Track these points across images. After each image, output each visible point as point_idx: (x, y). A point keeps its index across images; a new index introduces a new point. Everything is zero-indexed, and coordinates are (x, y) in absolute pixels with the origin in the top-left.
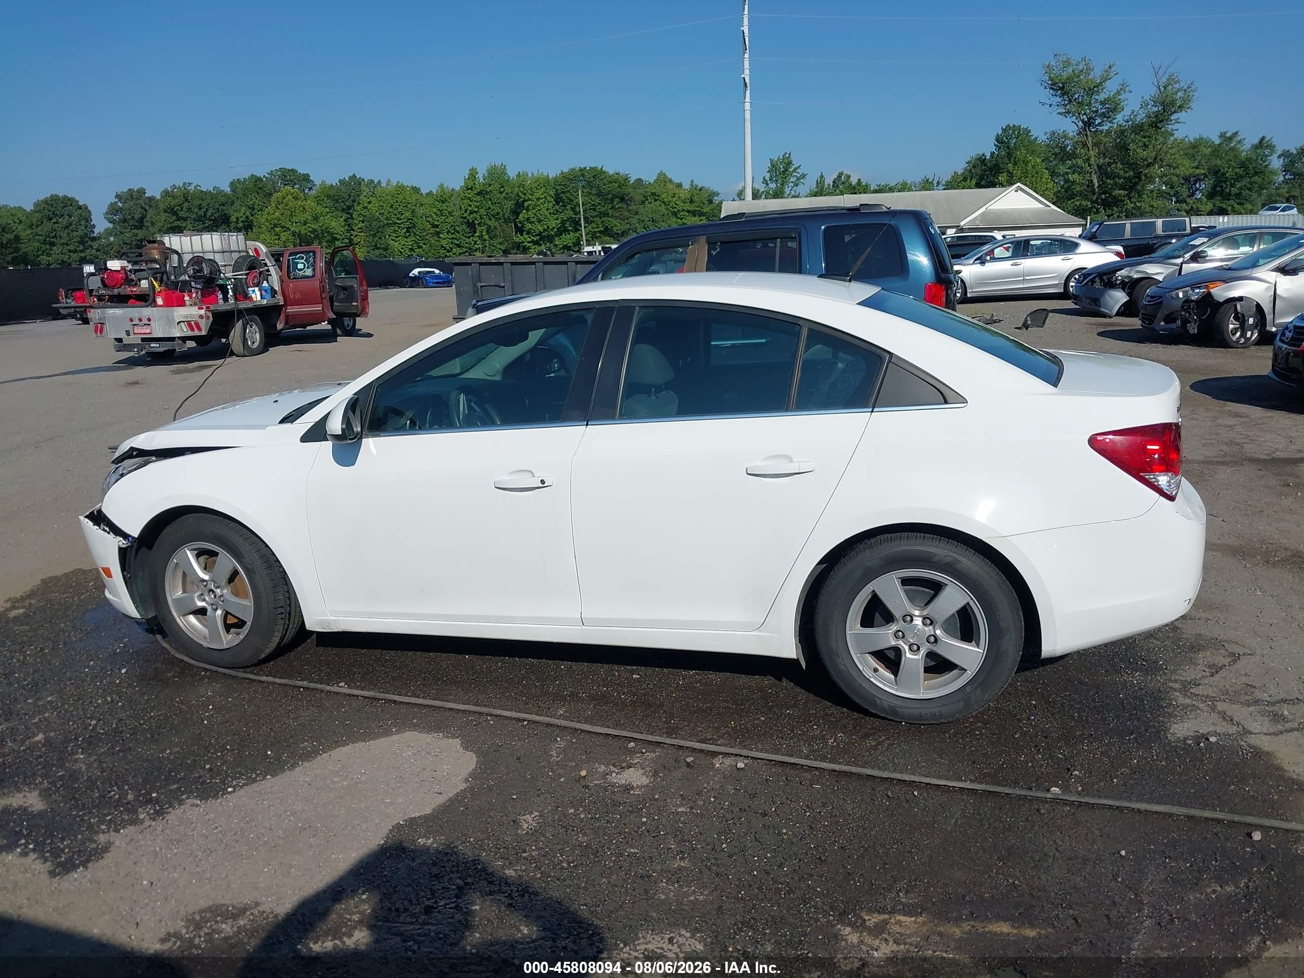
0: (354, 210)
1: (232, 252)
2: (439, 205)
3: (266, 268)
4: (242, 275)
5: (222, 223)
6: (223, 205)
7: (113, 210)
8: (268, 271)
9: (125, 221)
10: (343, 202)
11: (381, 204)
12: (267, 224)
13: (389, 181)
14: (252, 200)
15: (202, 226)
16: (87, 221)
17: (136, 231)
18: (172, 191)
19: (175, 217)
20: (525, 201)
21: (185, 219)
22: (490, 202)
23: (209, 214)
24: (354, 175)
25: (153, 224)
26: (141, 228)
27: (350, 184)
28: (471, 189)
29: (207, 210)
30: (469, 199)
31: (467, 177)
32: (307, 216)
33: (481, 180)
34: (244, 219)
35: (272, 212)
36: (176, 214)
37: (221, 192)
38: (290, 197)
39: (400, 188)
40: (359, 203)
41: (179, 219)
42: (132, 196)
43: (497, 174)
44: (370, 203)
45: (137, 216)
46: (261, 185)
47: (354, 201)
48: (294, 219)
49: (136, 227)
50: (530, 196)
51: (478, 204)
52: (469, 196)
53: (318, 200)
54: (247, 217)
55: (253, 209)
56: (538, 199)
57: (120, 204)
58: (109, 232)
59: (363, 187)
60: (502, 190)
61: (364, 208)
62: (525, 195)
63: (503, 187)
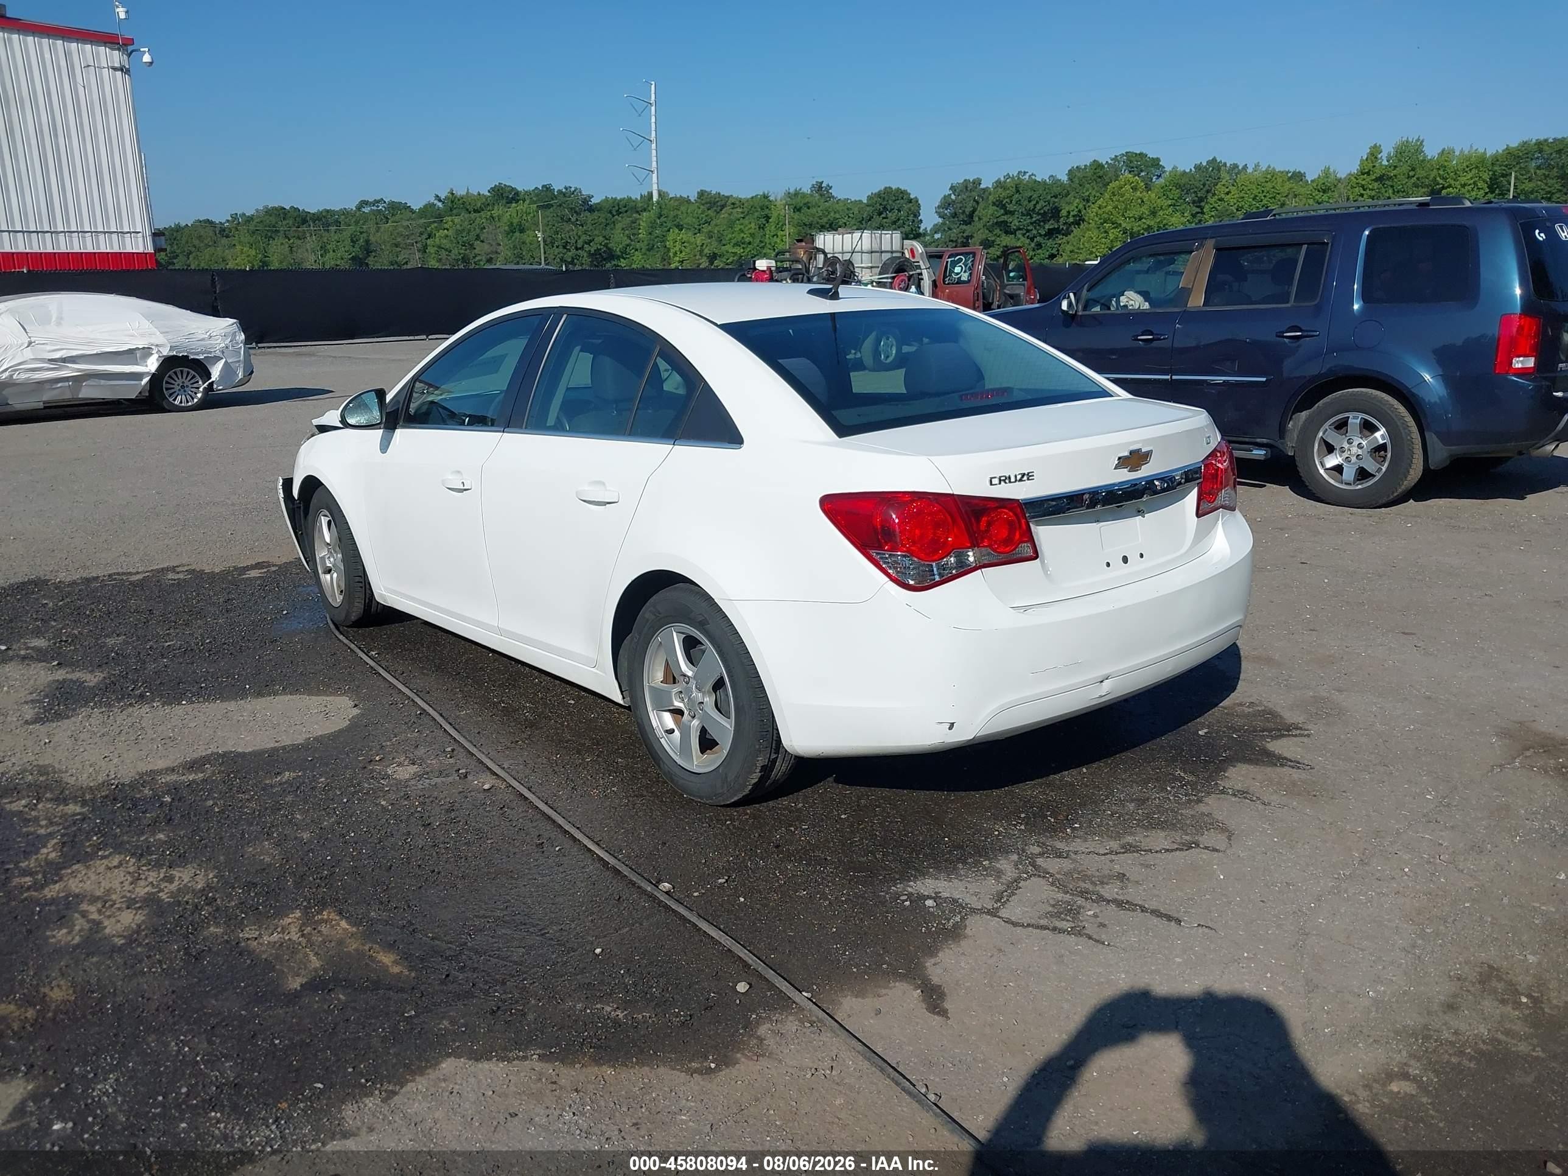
0: (1207, 203)
1: (882, 252)
2: (1319, 196)
3: (918, 271)
4: (887, 278)
5: (1051, 217)
6: (1055, 197)
7: (946, 203)
8: (921, 274)
9: (954, 215)
10: (1195, 192)
11: (1242, 195)
12: (1097, 219)
13: (1257, 165)
14: (1087, 190)
15: (1029, 221)
16: (915, 216)
17: (964, 227)
18: (1005, 182)
19: (1002, 211)
20: (1443, 188)
21: (1012, 213)
22: (1391, 191)
23: (1038, 207)
24: (1214, 159)
25: (980, 219)
26: (970, 223)
27: (1207, 169)
28: (1368, 173)
29: (1037, 202)
30: (1363, 186)
31: (1365, 158)
32: (1145, 210)
33: (1385, 163)
34: (1075, 213)
35: (1105, 204)
36: (1004, 207)
37: (1056, 182)
38: (1128, 187)
39: (1271, 175)
40: (1214, 194)
41: (1007, 212)
42: (966, 187)
43: (1410, 154)
44: (1228, 193)
45: (968, 210)
46: (1101, 173)
47: (1208, 192)
48: (1129, 214)
49: (966, 223)
50: (1452, 182)
51: (1373, 193)
52: (1363, 183)
53: (1165, 192)
54: (1080, 211)
55: (1088, 201)
56: (1464, 186)
57: (953, 197)
58: (936, 229)
59: (1223, 174)
60: (1411, 173)
61: (1219, 200)
62: (1445, 179)
63: (1413, 169)
